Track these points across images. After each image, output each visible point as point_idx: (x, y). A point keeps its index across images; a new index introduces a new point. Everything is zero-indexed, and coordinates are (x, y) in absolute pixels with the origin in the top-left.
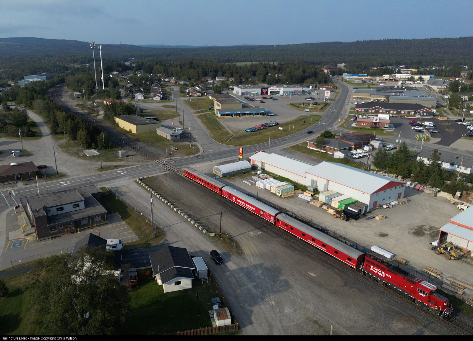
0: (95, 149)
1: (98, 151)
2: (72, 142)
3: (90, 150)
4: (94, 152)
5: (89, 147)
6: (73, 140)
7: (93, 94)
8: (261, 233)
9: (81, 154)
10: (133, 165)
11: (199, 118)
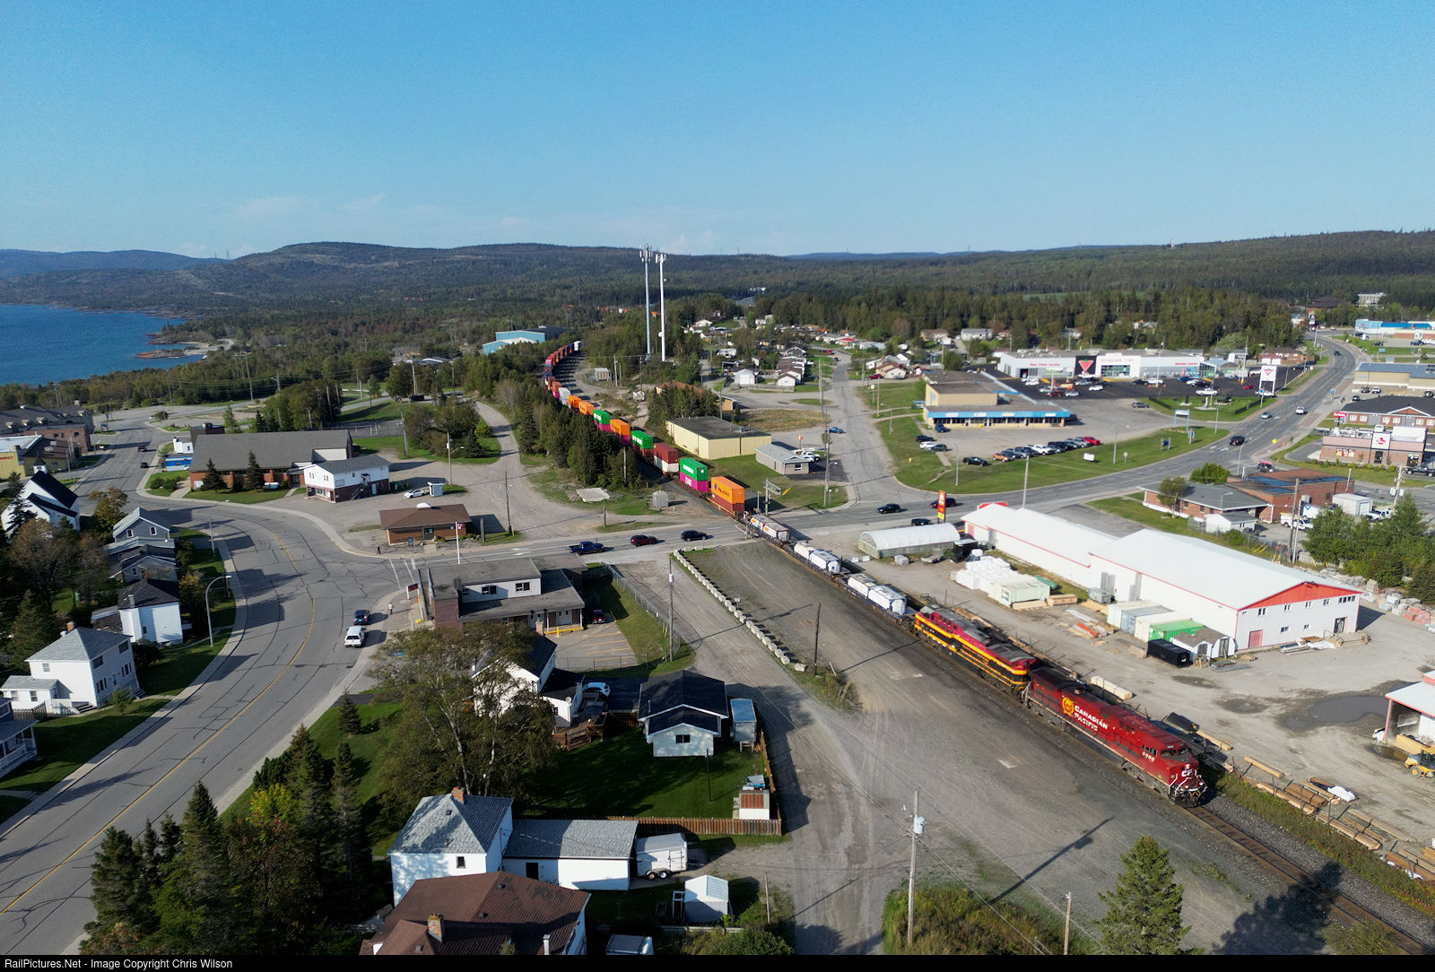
0: (604, 487)
1: (611, 491)
2: (559, 471)
3: (592, 489)
4: (599, 494)
5: (592, 482)
6: (561, 466)
7: (638, 373)
8: (920, 675)
9: (571, 497)
10: (676, 524)
11: (878, 428)
